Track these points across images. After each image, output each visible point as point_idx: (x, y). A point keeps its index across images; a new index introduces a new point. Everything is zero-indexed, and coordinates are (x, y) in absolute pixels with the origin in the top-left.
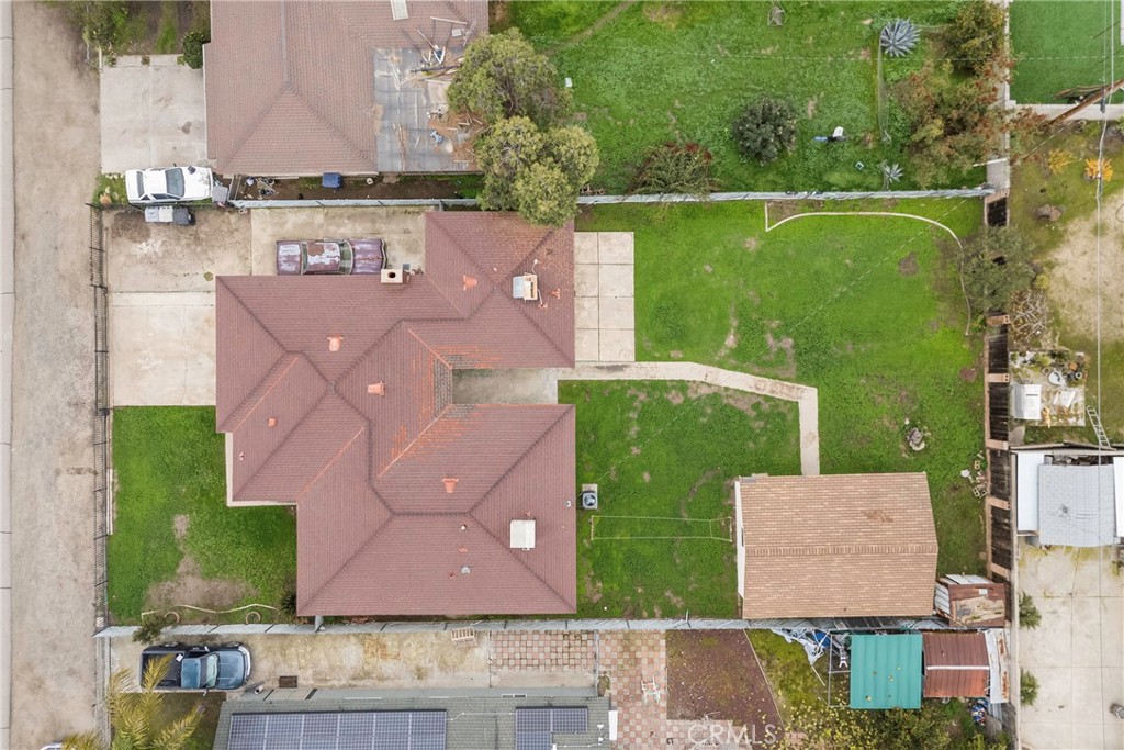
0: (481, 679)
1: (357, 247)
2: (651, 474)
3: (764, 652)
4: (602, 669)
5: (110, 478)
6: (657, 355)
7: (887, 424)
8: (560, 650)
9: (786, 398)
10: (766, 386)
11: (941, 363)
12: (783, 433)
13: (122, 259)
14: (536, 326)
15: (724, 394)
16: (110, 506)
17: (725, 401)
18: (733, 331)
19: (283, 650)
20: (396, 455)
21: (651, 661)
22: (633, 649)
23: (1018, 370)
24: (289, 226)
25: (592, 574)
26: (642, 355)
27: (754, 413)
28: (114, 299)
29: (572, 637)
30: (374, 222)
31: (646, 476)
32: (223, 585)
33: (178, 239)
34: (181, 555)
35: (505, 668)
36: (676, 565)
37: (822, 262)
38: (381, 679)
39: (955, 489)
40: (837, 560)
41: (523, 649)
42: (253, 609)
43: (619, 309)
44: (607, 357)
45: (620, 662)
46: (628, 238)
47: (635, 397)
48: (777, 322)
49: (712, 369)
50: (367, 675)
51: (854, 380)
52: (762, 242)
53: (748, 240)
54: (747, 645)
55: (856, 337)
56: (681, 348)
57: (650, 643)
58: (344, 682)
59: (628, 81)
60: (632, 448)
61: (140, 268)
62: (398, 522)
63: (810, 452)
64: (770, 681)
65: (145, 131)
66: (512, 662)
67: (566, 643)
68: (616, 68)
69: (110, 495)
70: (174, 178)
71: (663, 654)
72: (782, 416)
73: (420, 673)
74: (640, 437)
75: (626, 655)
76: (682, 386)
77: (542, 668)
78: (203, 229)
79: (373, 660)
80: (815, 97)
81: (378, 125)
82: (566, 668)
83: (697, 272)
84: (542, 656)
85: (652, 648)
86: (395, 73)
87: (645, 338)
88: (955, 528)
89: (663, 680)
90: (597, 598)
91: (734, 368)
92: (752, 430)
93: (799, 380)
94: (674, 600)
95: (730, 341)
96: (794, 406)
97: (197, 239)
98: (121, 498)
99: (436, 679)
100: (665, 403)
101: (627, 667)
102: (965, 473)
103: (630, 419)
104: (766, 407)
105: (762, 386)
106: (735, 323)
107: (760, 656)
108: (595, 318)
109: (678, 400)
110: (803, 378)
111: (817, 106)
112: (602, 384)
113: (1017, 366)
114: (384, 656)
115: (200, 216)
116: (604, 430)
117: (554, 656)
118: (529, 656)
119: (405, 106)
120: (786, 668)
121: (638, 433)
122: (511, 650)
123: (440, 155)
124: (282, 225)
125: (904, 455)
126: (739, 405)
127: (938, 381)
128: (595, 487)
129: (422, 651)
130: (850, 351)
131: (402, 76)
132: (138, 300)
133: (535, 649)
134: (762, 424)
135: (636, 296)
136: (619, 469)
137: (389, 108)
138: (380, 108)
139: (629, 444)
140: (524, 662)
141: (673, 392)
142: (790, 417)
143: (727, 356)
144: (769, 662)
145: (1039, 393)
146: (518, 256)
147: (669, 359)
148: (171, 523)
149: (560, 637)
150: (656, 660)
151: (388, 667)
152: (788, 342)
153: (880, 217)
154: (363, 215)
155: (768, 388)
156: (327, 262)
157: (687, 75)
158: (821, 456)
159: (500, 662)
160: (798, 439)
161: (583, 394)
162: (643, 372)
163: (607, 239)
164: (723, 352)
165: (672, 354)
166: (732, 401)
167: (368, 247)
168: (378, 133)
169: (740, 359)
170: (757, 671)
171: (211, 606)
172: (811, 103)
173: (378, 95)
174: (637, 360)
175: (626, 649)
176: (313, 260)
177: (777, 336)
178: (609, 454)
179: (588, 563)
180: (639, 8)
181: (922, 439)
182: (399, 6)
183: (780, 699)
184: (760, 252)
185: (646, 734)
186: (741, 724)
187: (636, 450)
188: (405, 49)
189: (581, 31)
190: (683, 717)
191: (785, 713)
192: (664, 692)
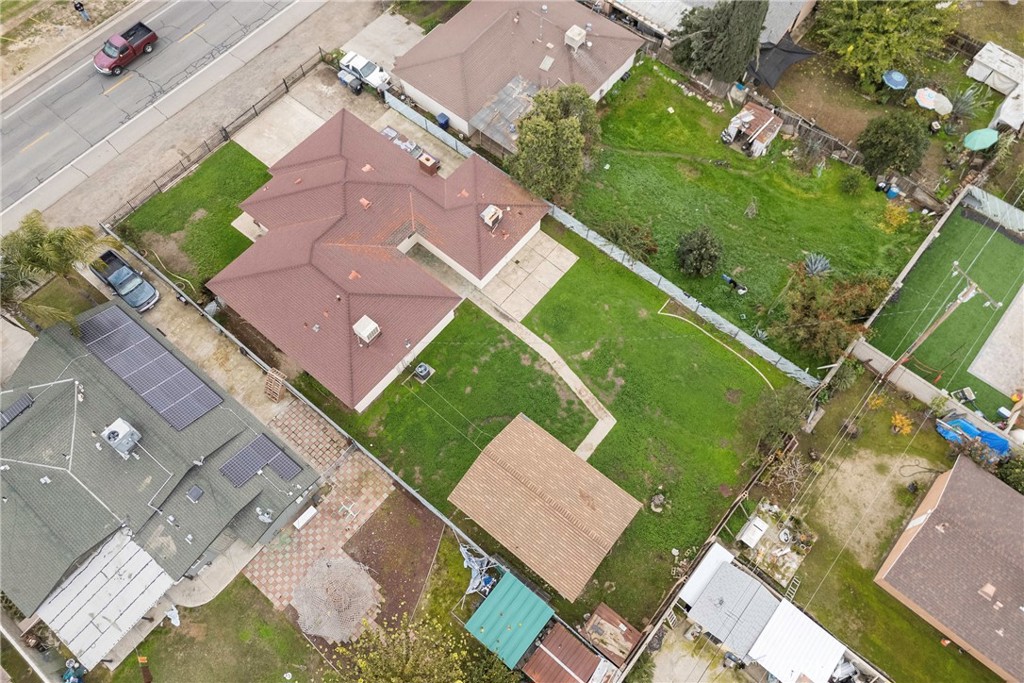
2: (472, 391)
3: (442, 559)
4: (334, 480)
5: (193, 168)
6: (536, 329)
7: (646, 477)
8: (320, 446)
9: (593, 412)
10: (586, 396)
11: (712, 469)
12: (573, 431)
14: (479, 240)
15: (557, 380)
16: (178, 180)
17: (554, 385)
18: (592, 350)
19: (176, 315)
20: (341, 243)
21: (367, 501)
22: (364, 483)
23: (762, 513)
25: (383, 418)
26: (527, 322)
27: (565, 405)
29: (335, 445)
31: (468, 390)
32: (185, 259)
33: (344, 94)
34: (182, 229)
35: (279, 430)
36: (438, 455)
37: (679, 355)
39: (661, 558)
41: (300, 428)
42: (185, 282)
43: (536, 289)
44: (505, 308)
45: (349, 485)
46: (574, 258)
47: (503, 341)
48: (624, 366)
49: (563, 362)
50: (202, 367)
51: (645, 433)
52: (651, 317)
53: (643, 310)
54: (436, 543)
55: (667, 412)
56: (553, 337)
57: (378, 489)
59: (641, 187)
60: (475, 367)
62: (307, 270)
63: (582, 455)
64: (429, 582)
65: (377, 47)
66: (286, 430)
67: (328, 446)
68: (639, 177)
69: (184, 175)
70: (370, 67)
71: (378, 504)
72: (581, 422)
73: (230, 391)
74: (484, 367)
75: (356, 484)
76: (536, 357)
77: (300, 448)
78: (359, 100)
79: (213, 362)
80: (744, 268)
81: (488, 104)
82: (313, 461)
83: (599, 305)
84: (307, 441)
85: (375, 493)
86: (519, 90)
87: (537, 315)
88: (642, 585)
89: (363, 520)
90: (373, 435)
91: (575, 371)
92: (556, 414)
93: (609, 408)
94: (417, 475)
95: (586, 355)
96: (594, 421)
97: (353, 102)
98: (187, 180)
100: (517, 361)
101: (349, 492)
102: (675, 552)
103: (489, 351)
104: (576, 407)
105: (584, 393)
106: (597, 347)
107: (438, 559)
108: (519, 282)
109: (526, 361)
110: (613, 409)
111: (741, 272)
112: (490, 320)
113: (763, 510)
114: (222, 365)
115: (364, 94)
116: (468, 345)
117: (313, 447)
118: (300, 435)
119: (509, 106)
120: (448, 583)
121: (486, 361)
122: (293, 422)
123: (506, 137)
126: (560, 394)
127: (701, 478)
128: (433, 371)
129: (245, 379)
130: (656, 417)
131: (521, 93)
132: (296, 106)
133: (307, 434)
134: (565, 415)
135: (551, 290)
136: (456, 374)
137: (501, 101)
138: (496, 98)
139: (475, 364)
140: (293, 436)
141: (527, 356)
142: (586, 425)
143: (577, 361)
144: (440, 569)
145: (764, 531)
147: (541, 337)
148: (195, 209)
149: (329, 439)
150: (370, 504)
152: (621, 381)
153: (736, 356)
154: (442, 148)
155: (587, 398)
156: (403, 148)
157: (678, 206)
159: (280, 424)
160: (580, 442)
161: (474, 316)
162: (519, 331)
163: (561, 250)
164: (576, 357)
165: (545, 335)
166: (557, 388)
168: (485, 107)
169: (584, 370)
170: (427, 567)
171: (166, 264)
172: (740, 268)
173: (501, 92)
174: (522, 322)
175: (360, 480)
176: (397, 142)
177: (617, 373)
178: (458, 360)
179: (387, 410)
180: (676, 160)
181: (662, 505)
182: (547, 63)
183: (425, 601)
184: (645, 321)
185: (319, 546)
186: (384, 595)
187: (476, 370)
188: (533, 84)
189: (635, 149)
190: (352, 556)
191: (419, 614)
192: (356, 528)
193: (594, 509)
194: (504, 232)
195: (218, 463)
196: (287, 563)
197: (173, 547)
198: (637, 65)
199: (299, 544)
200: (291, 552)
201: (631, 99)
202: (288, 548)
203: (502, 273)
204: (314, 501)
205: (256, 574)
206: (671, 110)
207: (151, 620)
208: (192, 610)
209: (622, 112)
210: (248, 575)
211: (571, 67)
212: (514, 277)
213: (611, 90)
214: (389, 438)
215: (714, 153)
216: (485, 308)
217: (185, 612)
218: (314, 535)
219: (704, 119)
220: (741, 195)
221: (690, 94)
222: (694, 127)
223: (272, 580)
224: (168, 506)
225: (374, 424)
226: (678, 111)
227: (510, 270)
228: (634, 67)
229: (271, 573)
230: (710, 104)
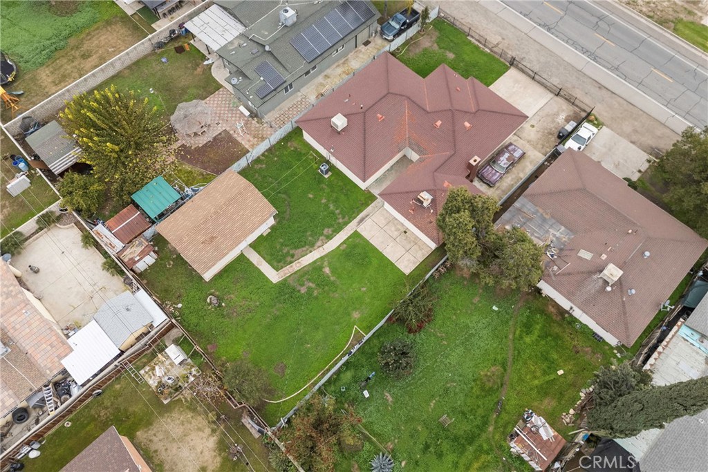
0: (304, 91)
1: (498, 174)
2: (310, 198)
3: (208, 177)
4: (265, 125)
5: (486, 50)
6: (350, 240)
7: (232, 296)
9: (284, 269)
10: (296, 266)
11: (229, 341)
12: (272, 255)
13: (564, 108)
14: (407, 192)
15: (310, 249)
16: (477, 43)
17: (307, 247)
18: (330, 275)
20: (408, 113)
21: (249, 141)
23: (191, 368)
24: (528, 164)
25: (299, 150)
26: (356, 234)
27: (291, 252)
28: (551, 95)
30: (503, 191)
31: (311, 196)
32: (417, 51)
33: (556, 129)
34: (440, 48)
35: (299, 99)
36: (270, 177)
37: (319, 335)
38: (338, 66)
39: (179, 297)
40: (213, 210)
41: (299, 109)
42: (401, 52)
43: (382, 242)
44: (368, 222)
45: (260, 132)
46: (407, 271)
47: (343, 218)
48: (315, 294)
49: (323, 254)
50: (344, 63)
51: (262, 300)
52: (352, 320)
53: (359, 315)
55: (276, 318)
56: (343, 250)
58: (349, 56)
59: (474, 331)
60: (326, 201)
61: (555, 110)
63: (255, 258)
64: (197, 170)
65: (610, 150)
66: (299, 103)
68: (484, 332)
69: (480, 45)
70: (579, 139)
71: (247, 146)
72: (279, 262)
73: (327, 77)
74: (326, 206)
75: (260, 136)
76: (329, 238)
77: (287, 109)
78: (553, 138)
79: (347, 68)
80: (391, 404)
81: (541, 210)
82: (278, 116)
83: (366, 284)
84: (291, 112)
85: (253, 145)
86: (558, 234)
87: (361, 241)
89: (239, 139)
90: (289, 144)
91: (315, 261)
92: (286, 246)
93: (285, 280)
94: (259, 166)
95: (327, 270)
96: (277, 269)
97: (551, 134)
98: (477, 47)
99: (320, 79)
100: (332, 226)
101: (256, 133)
102: (180, 306)
103: (337, 209)
104: (289, 259)
105: (298, 265)
106: (332, 278)
107: (208, 174)
108: (389, 231)
109: (326, 231)
110: (283, 284)
111: (388, 400)
112: (360, 211)
113: (193, 370)
114: (344, 72)
115: (558, 140)
116: (342, 197)
117: (286, 116)
118: (295, 109)
119: (540, 226)
121: (330, 207)
122: (303, 106)
123: (508, 222)
124: (531, 162)
125: (213, 290)
126: (300, 250)
127: (224, 332)
128: (327, 176)
130: (273, 310)
131: (554, 235)
132: (543, 102)
134: (284, 251)
135: (381, 253)
136: (322, 189)
137: (544, 220)
138: (547, 217)
139: (329, 201)
140: (295, 106)
141: (330, 232)
142: (275, 264)
143: (323, 264)
144: (203, 175)
145: (175, 361)
147: (344, 242)
148: (454, 53)
150: (247, 143)
151: (339, 70)
152: (303, 290)
153: (312, 378)
155: (294, 266)
156: (502, 159)
157: (454, 357)
158: (248, 260)
159: (303, 100)
160: (264, 258)
161: (364, 202)
162: (350, 229)
163: (414, 263)
164: (326, 263)
165: (345, 245)
166: (304, 249)
167: (495, 178)
168: (537, 208)
169: (316, 267)
170: (205, 169)
171: (415, 43)
172: (391, 399)
173: (554, 221)
174: (356, 231)
176: (507, 155)
177: (309, 288)
178: (332, 191)
179: (303, 152)
180: (504, 366)
181: (211, 303)
182: (586, 255)
183: (188, 167)
184: (349, 315)
185: (229, 119)
186: (195, 148)
187: (324, 201)
188: (565, 245)
189: (515, 334)
190: (220, 134)
191: (181, 164)
192: (235, 136)
193: (202, 243)
194: (415, 210)
195: (270, 60)
196: (223, 106)
197: (231, 48)
198: (615, 351)
199: (232, 110)
200: (229, 107)
201: (572, 339)
202: (231, 105)
203: (396, 222)
204: (253, 115)
205: (221, 93)
206: (561, 372)
207: (209, 53)
208: (210, 69)
209: (557, 330)
210: (221, 89)
211: (582, 273)
212: (393, 229)
213: (581, 323)
214: (285, 153)
215: (513, 402)
216: (369, 209)
217: (210, 66)
218: (236, 117)
219: (554, 403)
220: (466, 418)
221: (582, 395)
222: (544, 391)
223: (216, 99)
224: (252, 43)
225: (296, 145)
226: (562, 380)
227: (399, 227)
228: (611, 348)
229: (220, 99)
230: (572, 411)
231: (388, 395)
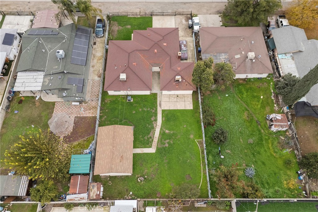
0: (90, 78)
1: (186, 54)
2: (135, 113)
3: (88, 139)
4: (89, 102)
5: (139, 16)
6: (163, 114)
7: (146, 171)
8: (95, 93)
9: (153, 145)
10: (156, 140)
11: (162, 186)
12: (143, 144)
13: (181, 18)
14: (170, 82)
15: (154, 130)
16: (133, 16)
17: (152, 130)
18: (170, 132)
19: (101, 43)
20: (142, 55)
21: (89, 113)
22: (93, 109)
24: (190, 44)
25: (112, 100)
27: (149, 137)
28: (173, 17)
29: (97, 96)
30: (192, 58)
31: (134, 112)
32: (116, 33)
33: (186, 26)
34: (123, 27)
35: (92, 82)
36: (112, 118)
37: (188, 154)
38: (93, 59)
39: (127, 191)
40: (111, 147)
41: (96, 86)
42: (110, 37)
43: (174, 106)
44: (163, 103)
45: (90, 106)
46: (192, 108)
47: (153, 109)
48: (172, 143)
49: (160, 127)
50: (94, 57)
51: (157, 162)
52: (192, 139)
53: (193, 136)
54: (91, 135)
55: (168, 163)
56: (165, 120)
57: (94, 113)
58: (93, 53)
59: (229, 108)
60: (141, 109)
61: (180, 20)
62: (127, 54)
63: (139, 151)
64: (81, 141)
65: (207, 21)
66: (93, 84)
67: (96, 95)
68: (232, 105)
69: (135, 16)
70: (198, 24)
71: (91, 116)
72: (148, 144)
73: (93, 66)
74: (143, 111)
75: (92, 107)
76: (156, 120)
77: (91, 90)
78: (188, 30)
79: (97, 58)
80: (231, 152)
81: (212, 54)
82: (90, 95)
83: (184, 124)
84: (94, 90)
85: (93, 113)
86: (224, 57)
87: (167, 112)
88: (116, 191)
89: (85, 115)
90: (106, 101)
91: (160, 132)
92: (145, 136)
93: (157, 148)
94: (104, 118)
95: (167, 131)
96: (150, 147)
97: (186, 29)
98: (135, 18)
99: (91, 69)
100: (152, 116)
101: (89, 107)
102: (131, 193)
103: (148, 109)
104: (151, 140)
105: (156, 139)
106: (172, 132)
107: (87, 138)
108: (172, 101)
109: (152, 119)
110: (158, 149)
111: (229, 153)
112: (156, 102)
114: (98, 60)
115: (191, 29)
116: (145, 103)
117: (94, 92)
118: (94, 87)
119: (217, 59)
120: (83, 145)
121: (145, 110)
122: (96, 84)
124: (190, 42)
125: (137, 176)
126: (151, 133)
127: (157, 185)
128: (132, 101)
129: (98, 67)
130: (165, 161)
131: (223, 58)
132: (173, 20)
133: (96, 88)
134: (146, 139)
135: (177, 110)
136: (135, 106)
137: (216, 56)
138: (215, 54)
140: (93, 86)
141: (154, 118)
142: (148, 146)
143: (163, 131)
144: (85, 140)
146: (185, 78)
147: (162, 117)
148: (129, 25)
149: (98, 94)
151: (95, 61)
152: (167, 145)
153: (201, 170)
154: (193, 56)
155: (155, 140)
156: (182, 48)
157: (232, 121)
158: (137, 153)
159: (93, 81)
160: (142, 148)
161: (154, 98)
162: (159, 111)
163: (191, 103)
164: (164, 130)
165: (164, 118)
166: (152, 131)
167: (186, 55)
168: (210, 54)
169: (162, 134)
170: (84, 137)
171: (112, 31)
172: (229, 151)
173: (218, 54)
174: (162, 110)
175: (93, 107)
176: (183, 45)
177: (168, 143)
178: (140, 104)
179: (114, 99)
180: (247, 110)
181: (141, 181)
182: (238, 56)
183: (76, 143)
184: (190, 138)
185: (72, 112)
186: (71, 133)
187: (140, 110)
188: (229, 59)
189: (240, 98)
190: (75, 120)
191: (72, 144)
192: (82, 115)
193: (120, 162)
194: (177, 85)
195: (70, 76)
196: (64, 109)
197: (47, 84)
198: (267, 78)
199: (70, 107)
200: (67, 107)
201: (254, 85)
202: (67, 106)
203: (171, 95)
204: (81, 102)
205: (57, 105)
206: (262, 97)
207: (34, 94)
208: (42, 99)
209: (248, 86)
210: (56, 104)
211: (243, 62)
212: (173, 98)
213: (252, 78)
214: (108, 105)
215: (260, 118)
216: (158, 99)
217: (40, 98)
218: (74, 109)
219: (269, 107)
220: (254, 135)
221: (273, 98)
222: (263, 107)
223: (58, 109)
224: (54, 75)
225: (109, 100)
226: (264, 99)
227: (174, 96)
228: (266, 78)
229: (60, 107)
230: (275, 105)
231: (227, 151)
